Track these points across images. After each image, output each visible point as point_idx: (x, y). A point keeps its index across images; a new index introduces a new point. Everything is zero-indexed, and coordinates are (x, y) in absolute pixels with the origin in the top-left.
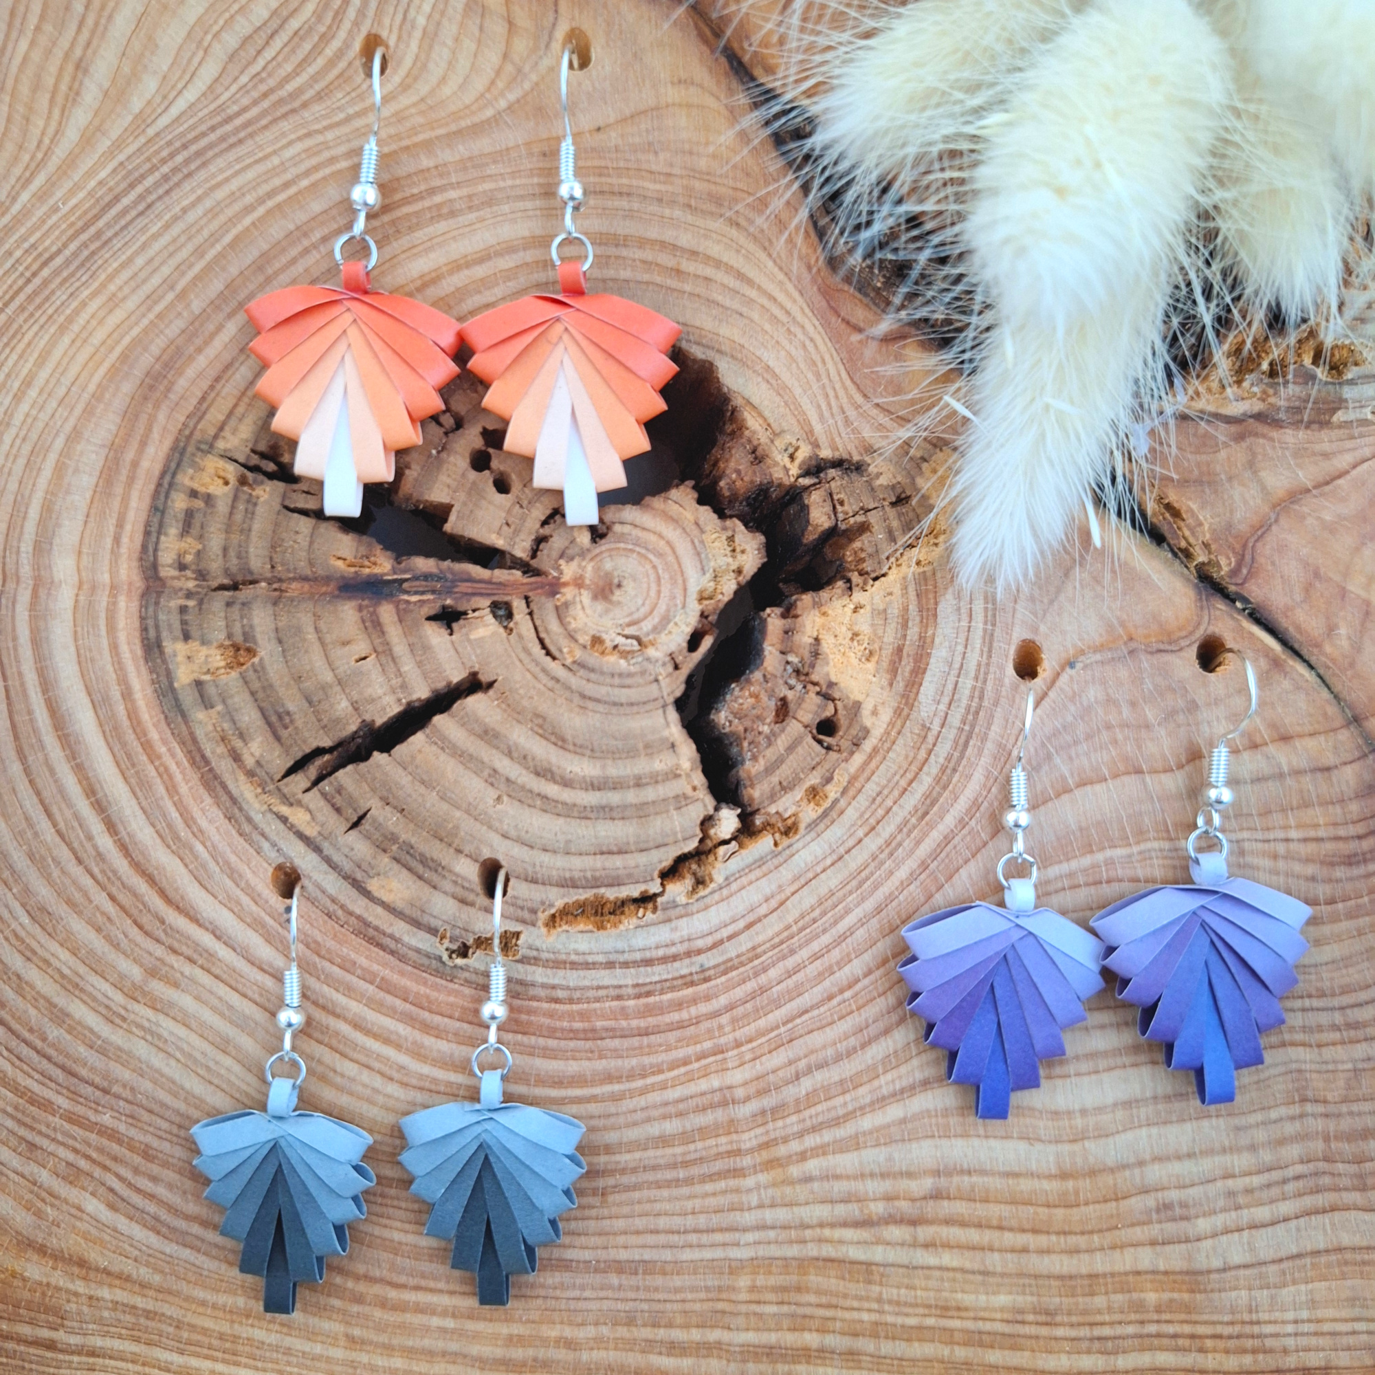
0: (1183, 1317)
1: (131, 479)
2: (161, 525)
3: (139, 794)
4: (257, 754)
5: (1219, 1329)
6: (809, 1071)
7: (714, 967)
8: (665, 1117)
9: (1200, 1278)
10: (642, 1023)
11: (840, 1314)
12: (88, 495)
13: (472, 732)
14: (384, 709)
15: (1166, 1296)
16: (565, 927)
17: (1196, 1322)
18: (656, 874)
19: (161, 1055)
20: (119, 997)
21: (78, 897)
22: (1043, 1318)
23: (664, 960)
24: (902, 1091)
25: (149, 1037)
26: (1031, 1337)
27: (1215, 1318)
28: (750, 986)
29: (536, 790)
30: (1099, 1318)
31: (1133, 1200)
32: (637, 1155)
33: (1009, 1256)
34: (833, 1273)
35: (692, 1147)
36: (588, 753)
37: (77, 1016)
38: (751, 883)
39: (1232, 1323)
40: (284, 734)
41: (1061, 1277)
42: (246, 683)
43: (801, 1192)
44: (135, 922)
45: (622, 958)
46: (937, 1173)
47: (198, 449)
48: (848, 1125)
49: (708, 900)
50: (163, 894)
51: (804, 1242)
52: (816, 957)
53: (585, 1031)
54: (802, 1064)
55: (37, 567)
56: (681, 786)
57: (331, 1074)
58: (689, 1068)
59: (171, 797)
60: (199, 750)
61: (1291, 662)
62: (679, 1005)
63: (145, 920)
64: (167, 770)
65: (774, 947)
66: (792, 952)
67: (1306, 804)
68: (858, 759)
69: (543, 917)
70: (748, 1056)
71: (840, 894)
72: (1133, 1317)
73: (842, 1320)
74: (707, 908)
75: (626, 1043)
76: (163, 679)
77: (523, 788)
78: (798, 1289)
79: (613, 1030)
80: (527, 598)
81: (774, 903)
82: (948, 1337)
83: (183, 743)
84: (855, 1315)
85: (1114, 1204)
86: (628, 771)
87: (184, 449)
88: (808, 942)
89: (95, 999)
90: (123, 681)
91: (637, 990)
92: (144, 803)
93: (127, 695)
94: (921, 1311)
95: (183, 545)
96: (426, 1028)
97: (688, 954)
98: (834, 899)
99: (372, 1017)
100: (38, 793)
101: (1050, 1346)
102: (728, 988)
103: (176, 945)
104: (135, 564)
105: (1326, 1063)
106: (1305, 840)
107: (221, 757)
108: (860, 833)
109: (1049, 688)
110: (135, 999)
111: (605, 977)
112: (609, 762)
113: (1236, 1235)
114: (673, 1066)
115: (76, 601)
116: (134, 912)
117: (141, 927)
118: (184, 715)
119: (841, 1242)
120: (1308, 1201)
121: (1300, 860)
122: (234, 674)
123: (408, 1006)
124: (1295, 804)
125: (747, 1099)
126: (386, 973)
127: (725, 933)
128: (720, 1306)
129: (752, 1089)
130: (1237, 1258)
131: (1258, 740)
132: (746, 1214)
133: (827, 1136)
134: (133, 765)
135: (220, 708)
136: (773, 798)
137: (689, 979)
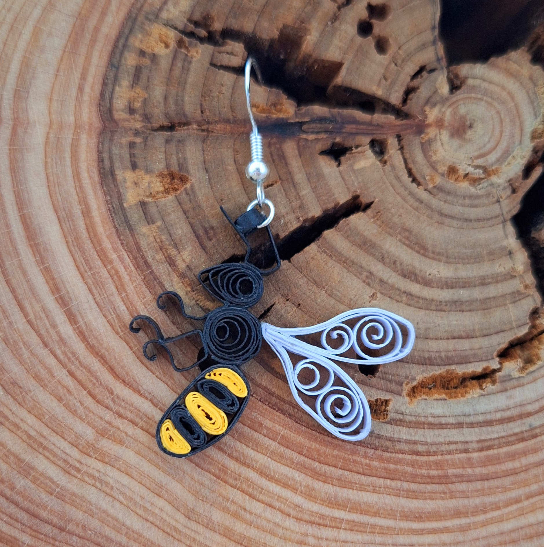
1: (93, 41)
2: (116, 79)
3: (95, 291)
4: (188, 260)
7: (540, 426)
10: (484, 471)
12: (59, 54)
13: (354, 243)
14: (286, 224)
16: (424, 396)
18: (495, 353)
19: (108, 499)
20: (75, 453)
21: (43, 373)
23: (502, 421)
25: (98, 485)
29: (403, 289)
36: (444, 259)
37: (40, 469)
40: (209, 244)
42: (180, 203)
44: (90, 393)
45: (468, 420)
47: (147, 19)
49: (536, 375)
50: (112, 370)
53: (439, 477)
55: (15, 111)
56: (516, 285)
57: (242, 512)
58: (520, 505)
59: (120, 294)
60: (143, 256)
62: (512, 456)
63: (97, 391)
64: (117, 272)
69: (406, 388)
74: (535, 380)
75: (472, 486)
76: (115, 200)
77: (392, 287)
79: (461, 476)
80: (399, 137)
83: (129, 251)
86: (475, 273)
87: (136, 19)
89: (55, 455)
90: (84, 201)
91: (480, 445)
92: (98, 299)
93: (87, 213)
95: (133, 94)
96: (317, 475)
97: (521, 416)
99: (274, 466)
100: (13, 291)
103: (122, 411)
104: (94, 109)
107: (159, 262)
110: (88, 455)
111: (455, 435)
112: (460, 266)
114: (509, 503)
115: (47, 138)
116: (90, 386)
117: (94, 397)
118: (131, 228)
122: (171, 197)
123: (302, 458)
126: (286, 432)
134: (91, 269)
135: (159, 223)
137: (520, 436)
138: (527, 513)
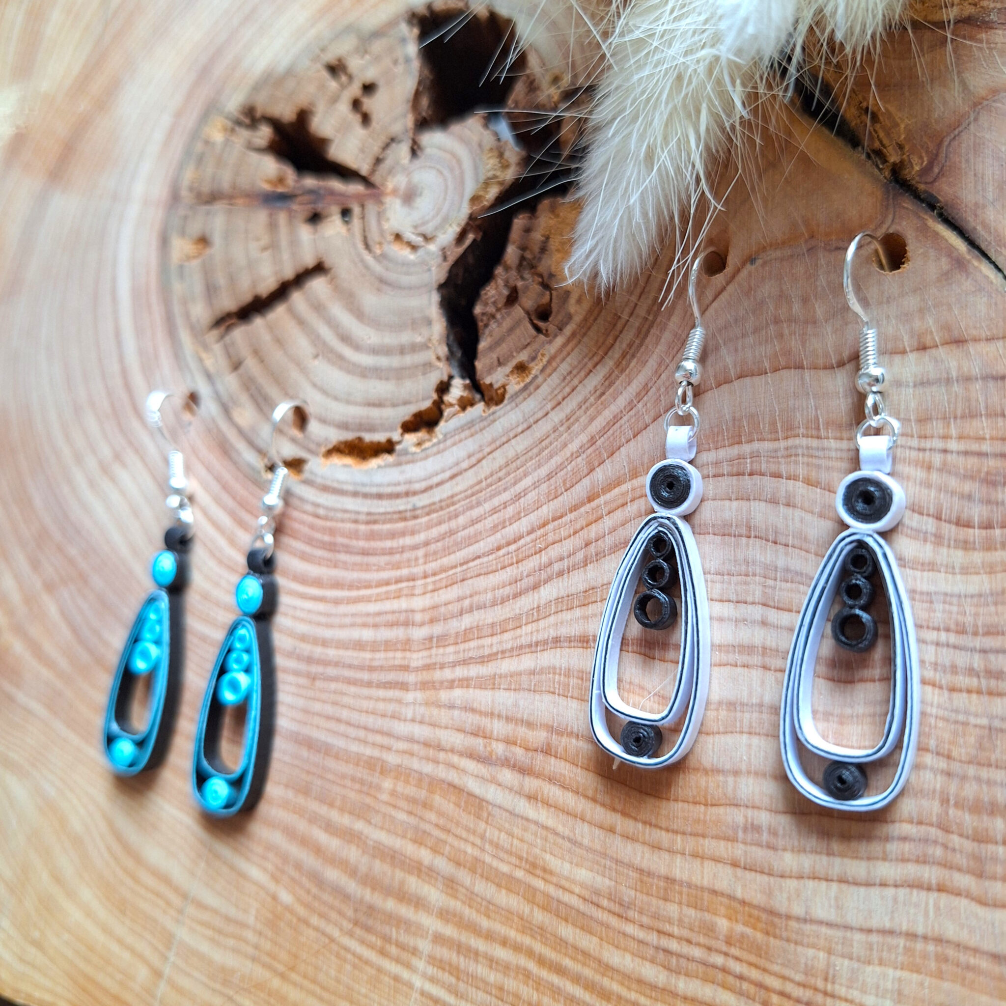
0: (753, 958)
4: (197, 313)
5: (789, 988)
6: (471, 610)
7: (423, 507)
8: (365, 625)
9: (776, 920)
10: (367, 545)
11: (451, 839)
13: (311, 306)
15: (740, 928)
16: (335, 460)
17: (765, 970)
18: (399, 425)
22: (616, 908)
23: (391, 496)
24: (537, 644)
26: (602, 924)
27: (787, 972)
28: (444, 528)
29: (339, 352)
30: (667, 928)
31: (721, 810)
32: (342, 652)
33: (597, 831)
34: (453, 798)
35: (378, 655)
36: (376, 325)
38: (460, 441)
39: (804, 986)
41: (641, 871)
42: (203, 267)
43: (444, 716)
45: (364, 490)
46: (550, 729)
48: (490, 664)
49: (429, 452)
51: (436, 762)
52: (495, 511)
53: (330, 544)
54: (467, 603)
56: (430, 356)
58: (389, 588)
60: (171, 308)
61: (976, 263)
62: (393, 535)
65: (467, 497)
66: (479, 504)
67: (971, 415)
68: (559, 341)
69: (323, 450)
70: (430, 587)
71: (523, 459)
72: (702, 939)
73: (452, 846)
74: (427, 457)
75: (354, 559)
77: (333, 350)
78: (426, 805)
79: (347, 546)
80: (363, 206)
81: (473, 460)
82: (530, 895)
84: (463, 845)
85: (703, 808)
86: (398, 341)
88: (492, 497)
91: (369, 518)
94: (514, 860)
97: (407, 494)
98: (518, 462)
101: (620, 940)
102: (429, 527)
105: (957, 711)
106: (966, 453)
107: (181, 315)
108: (549, 406)
109: (728, 283)
111: (350, 504)
112: (387, 333)
113: (824, 884)
114: (379, 584)
119: (464, 771)
120: (912, 870)
121: (957, 475)
122: (198, 261)
123: (235, 504)
124: (959, 413)
125: (422, 624)
127: (436, 480)
128: (368, 800)
129: (427, 616)
130: (821, 912)
131: (929, 343)
132: (402, 724)
133: (474, 671)
135: (188, 282)
136: (491, 370)
137: (403, 515)
138: (394, 598)
